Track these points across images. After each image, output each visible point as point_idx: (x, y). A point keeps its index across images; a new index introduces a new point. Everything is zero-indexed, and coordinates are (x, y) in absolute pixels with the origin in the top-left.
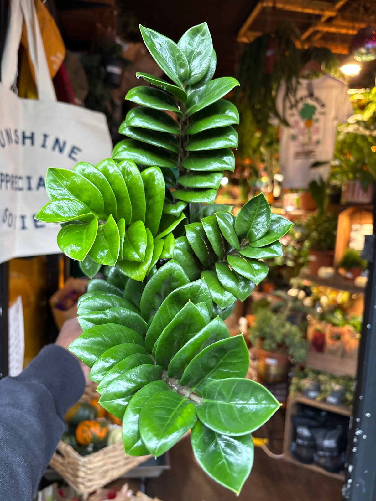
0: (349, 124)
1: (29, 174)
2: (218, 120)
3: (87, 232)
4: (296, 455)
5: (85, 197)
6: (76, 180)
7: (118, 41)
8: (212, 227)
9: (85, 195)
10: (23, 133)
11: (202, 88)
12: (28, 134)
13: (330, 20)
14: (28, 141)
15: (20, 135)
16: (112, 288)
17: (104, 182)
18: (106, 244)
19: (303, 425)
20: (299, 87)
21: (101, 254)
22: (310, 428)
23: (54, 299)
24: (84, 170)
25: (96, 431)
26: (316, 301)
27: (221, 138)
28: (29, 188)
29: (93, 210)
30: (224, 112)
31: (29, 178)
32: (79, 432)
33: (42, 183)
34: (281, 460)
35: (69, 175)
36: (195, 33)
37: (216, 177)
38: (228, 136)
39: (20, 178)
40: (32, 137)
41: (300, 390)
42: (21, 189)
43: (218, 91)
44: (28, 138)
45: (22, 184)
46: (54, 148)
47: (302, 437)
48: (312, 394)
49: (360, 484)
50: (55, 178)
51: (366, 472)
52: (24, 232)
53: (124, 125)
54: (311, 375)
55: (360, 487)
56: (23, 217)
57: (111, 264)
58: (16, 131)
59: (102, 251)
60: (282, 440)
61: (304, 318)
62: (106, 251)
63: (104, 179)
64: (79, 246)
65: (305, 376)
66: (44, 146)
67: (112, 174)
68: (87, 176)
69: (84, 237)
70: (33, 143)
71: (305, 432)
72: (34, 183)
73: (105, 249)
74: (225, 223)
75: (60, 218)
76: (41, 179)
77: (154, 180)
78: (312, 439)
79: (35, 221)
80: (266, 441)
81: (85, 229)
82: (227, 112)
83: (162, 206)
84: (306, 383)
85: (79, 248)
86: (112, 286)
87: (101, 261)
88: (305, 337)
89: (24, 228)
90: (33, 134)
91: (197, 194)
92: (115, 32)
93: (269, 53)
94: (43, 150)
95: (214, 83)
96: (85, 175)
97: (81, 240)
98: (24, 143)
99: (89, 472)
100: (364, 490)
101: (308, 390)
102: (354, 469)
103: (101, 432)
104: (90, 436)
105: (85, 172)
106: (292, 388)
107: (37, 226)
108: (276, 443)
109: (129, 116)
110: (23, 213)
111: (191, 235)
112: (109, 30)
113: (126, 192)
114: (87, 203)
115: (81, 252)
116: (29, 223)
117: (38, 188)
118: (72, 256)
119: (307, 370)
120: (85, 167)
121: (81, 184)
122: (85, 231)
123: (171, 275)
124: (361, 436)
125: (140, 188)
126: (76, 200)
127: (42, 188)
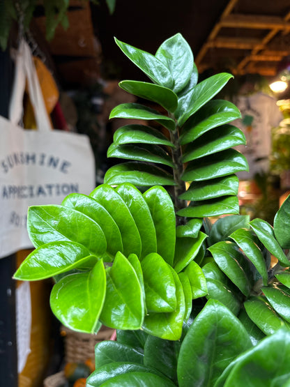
0: (281, 127)
1: (31, 185)
2: (218, 119)
3: (90, 283)
5: (81, 236)
6: (66, 216)
8: (248, 243)
9: (81, 234)
10: (28, 155)
11: (189, 95)
12: (31, 156)
14: (31, 161)
15: (25, 156)
16: (126, 350)
17: (102, 212)
18: (121, 296)
21: (116, 313)
24: (74, 203)
27: (226, 138)
28: (32, 195)
29: (93, 251)
30: (222, 110)
31: (31, 188)
35: (57, 211)
36: (171, 45)
37: (230, 182)
38: (233, 133)
39: (25, 188)
40: (33, 158)
42: (25, 197)
43: (210, 89)
45: (27, 192)
50: (38, 218)
53: (113, 146)
57: (135, 327)
59: (117, 308)
62: (122, 307)
63: (101, 208)
64: (84, 306)
67: (110, 200)
68: (80, 209)
69: (88, 292)
70: (34, 162)
72: (35, 191)
73: (121, 303)
74: (265, 234)
75: (51, 271)
77: (158, 201)
81: (86, 279)
82: (226, 109)
83: (175, 230)
85: (83, 310)
86: (126, 348)
87: (119, 324)
90: (34, 155)
91: (214, 206)
94: (41, 166)
95: (201, 85)
96: (77, 209)
97: (84, 297)
98: (28, 162)
105: (76, 205)
109: (117, 136)
111: (220, 260)
113: (131, 219)
114: (85, 244)
115: (87, 316)
118: (75, 327)
120: (75, 199)
121: (74, 220)
122: (88, 281)
123: (215, 324)
125: (145, 212)
126: (69, 242)
127: (41, 196)
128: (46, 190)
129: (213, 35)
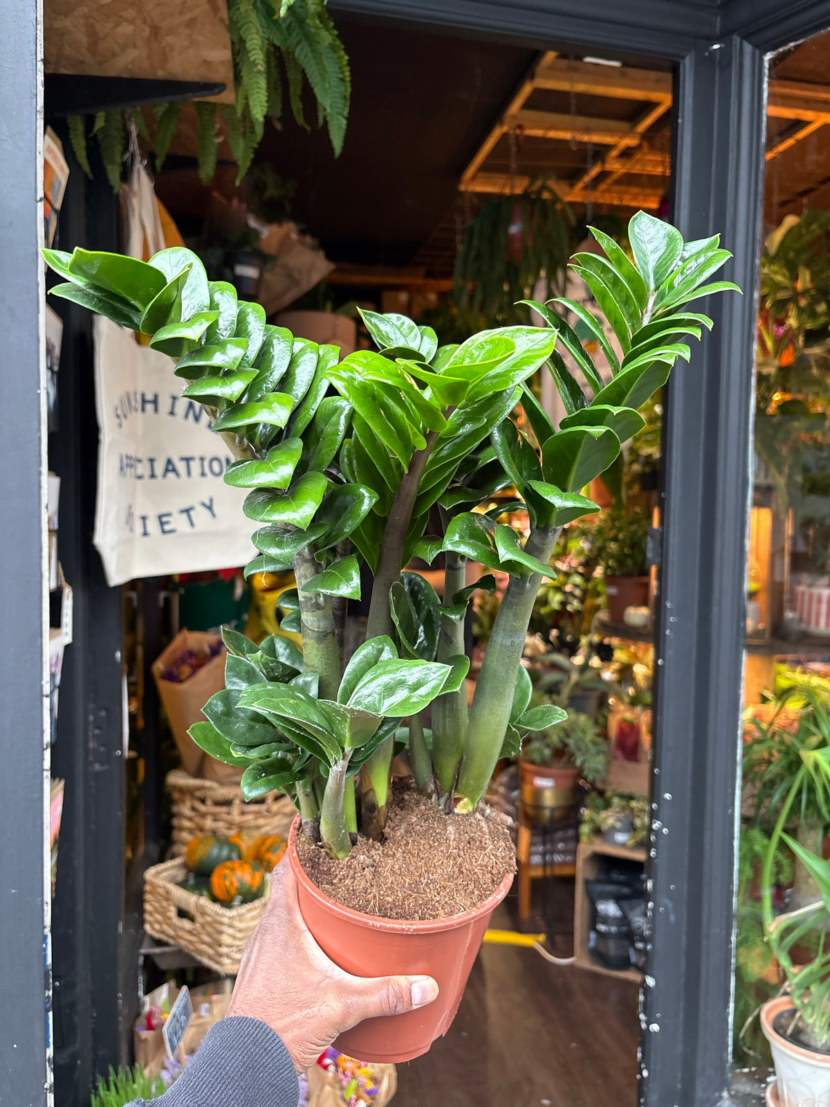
1: (151, 456)
4: (598, 955)
7: (253, 223)
10: (143, 396)
12: (149, 397)
13: (627, 154)
14: (149, 407)
15: (139, 398)
19: (606, 897)
20: (569, 286)
22: (618, 899)
23: (159, 666)
25: (243, 876)
26: (626, 673)
28: (153, 476)
31: (152, 461)
32: (215, 879)
33: (170, 467)
34: (571, 967)
39: (140, 461)
40: (155, 401)
41: (597, 831)
42: (140, 477)
44: (149, 402)
45: (143, 469)
46: (186, 416)
47: (606, 920)
48: (621, 837)
49: (666, 907)
51: (672, 887)
52: (146, 539)
54: (616, 801)
55: (667, 914)
56: (144, 518)
58: (135, 394)
60: (570, 934)
61: (602, 702)
65: (607, 805)
66: (172, 413)
70: (156, 410)
71: (610, 908)
72: (159, 467)
76: (169, 462)
78: (624, 920)
79: (162, 524)
80: (542, 938)
84: (609, 819)
88: (604, 735)
89: (145, 534)
90: (156, 396)
92: (244, 206)
93: (514, 229)
94: (171, 418)
98: (143, 410)
99: (239, 935)
100: (672, 917)
101: (613, 829)
102: (654, 885)
103: (253, 877)
104: (236, 884)
106: (585, 829)
107: (164, 532)
108: (559, 939)
110: (143, 513)
112: (235, 202)
116: (153, 526)
117: (164, 476)
119: (609, 794)
124: (660, 829)
127: (171, 475)
128: (181, 467)
129: (515, 107)
